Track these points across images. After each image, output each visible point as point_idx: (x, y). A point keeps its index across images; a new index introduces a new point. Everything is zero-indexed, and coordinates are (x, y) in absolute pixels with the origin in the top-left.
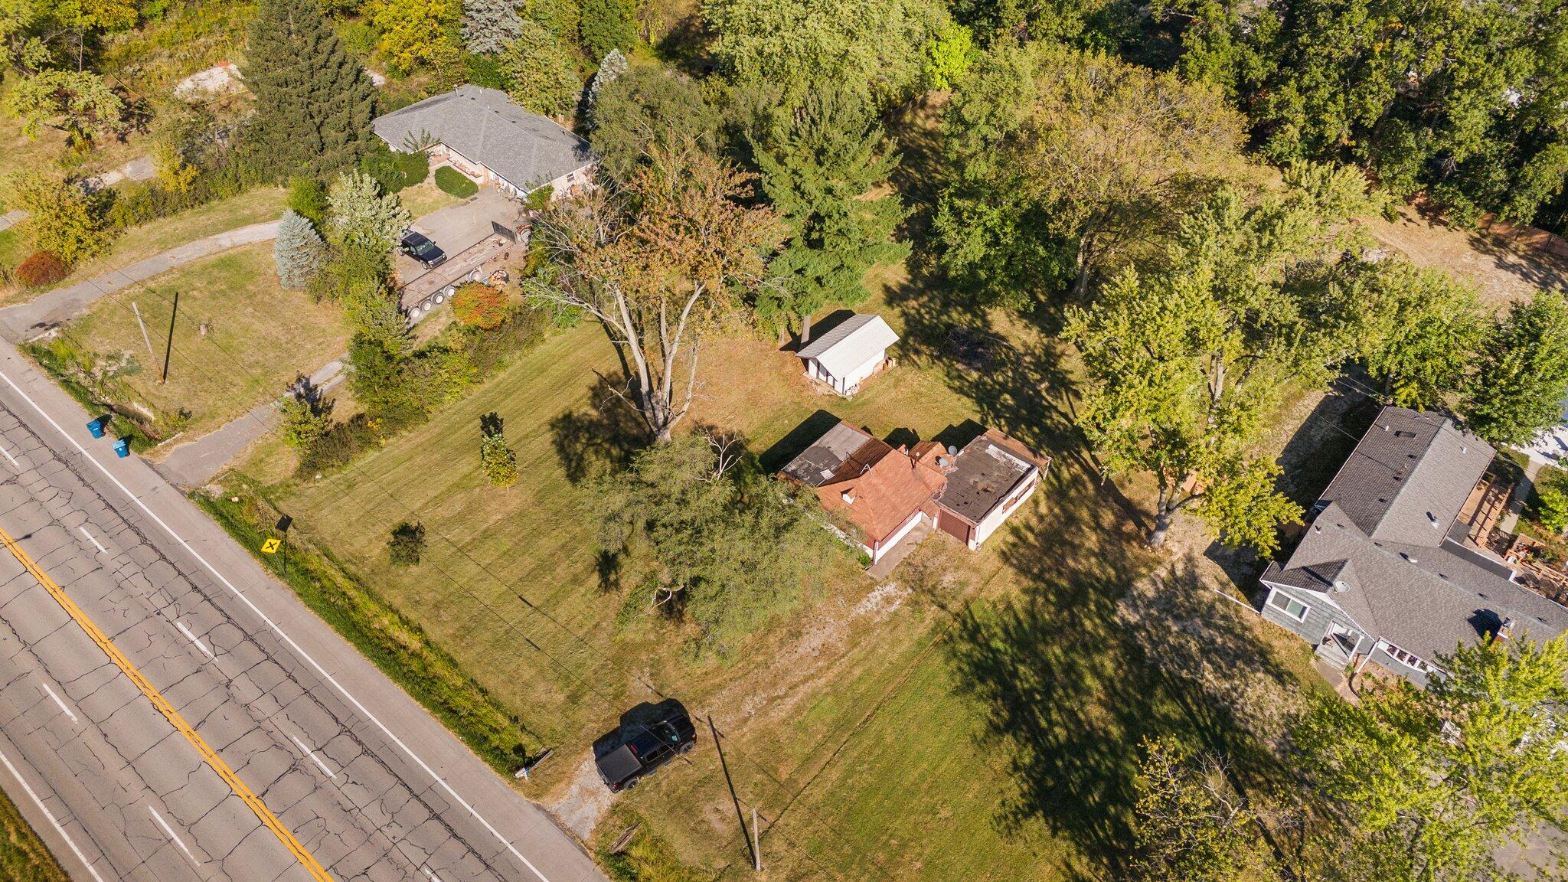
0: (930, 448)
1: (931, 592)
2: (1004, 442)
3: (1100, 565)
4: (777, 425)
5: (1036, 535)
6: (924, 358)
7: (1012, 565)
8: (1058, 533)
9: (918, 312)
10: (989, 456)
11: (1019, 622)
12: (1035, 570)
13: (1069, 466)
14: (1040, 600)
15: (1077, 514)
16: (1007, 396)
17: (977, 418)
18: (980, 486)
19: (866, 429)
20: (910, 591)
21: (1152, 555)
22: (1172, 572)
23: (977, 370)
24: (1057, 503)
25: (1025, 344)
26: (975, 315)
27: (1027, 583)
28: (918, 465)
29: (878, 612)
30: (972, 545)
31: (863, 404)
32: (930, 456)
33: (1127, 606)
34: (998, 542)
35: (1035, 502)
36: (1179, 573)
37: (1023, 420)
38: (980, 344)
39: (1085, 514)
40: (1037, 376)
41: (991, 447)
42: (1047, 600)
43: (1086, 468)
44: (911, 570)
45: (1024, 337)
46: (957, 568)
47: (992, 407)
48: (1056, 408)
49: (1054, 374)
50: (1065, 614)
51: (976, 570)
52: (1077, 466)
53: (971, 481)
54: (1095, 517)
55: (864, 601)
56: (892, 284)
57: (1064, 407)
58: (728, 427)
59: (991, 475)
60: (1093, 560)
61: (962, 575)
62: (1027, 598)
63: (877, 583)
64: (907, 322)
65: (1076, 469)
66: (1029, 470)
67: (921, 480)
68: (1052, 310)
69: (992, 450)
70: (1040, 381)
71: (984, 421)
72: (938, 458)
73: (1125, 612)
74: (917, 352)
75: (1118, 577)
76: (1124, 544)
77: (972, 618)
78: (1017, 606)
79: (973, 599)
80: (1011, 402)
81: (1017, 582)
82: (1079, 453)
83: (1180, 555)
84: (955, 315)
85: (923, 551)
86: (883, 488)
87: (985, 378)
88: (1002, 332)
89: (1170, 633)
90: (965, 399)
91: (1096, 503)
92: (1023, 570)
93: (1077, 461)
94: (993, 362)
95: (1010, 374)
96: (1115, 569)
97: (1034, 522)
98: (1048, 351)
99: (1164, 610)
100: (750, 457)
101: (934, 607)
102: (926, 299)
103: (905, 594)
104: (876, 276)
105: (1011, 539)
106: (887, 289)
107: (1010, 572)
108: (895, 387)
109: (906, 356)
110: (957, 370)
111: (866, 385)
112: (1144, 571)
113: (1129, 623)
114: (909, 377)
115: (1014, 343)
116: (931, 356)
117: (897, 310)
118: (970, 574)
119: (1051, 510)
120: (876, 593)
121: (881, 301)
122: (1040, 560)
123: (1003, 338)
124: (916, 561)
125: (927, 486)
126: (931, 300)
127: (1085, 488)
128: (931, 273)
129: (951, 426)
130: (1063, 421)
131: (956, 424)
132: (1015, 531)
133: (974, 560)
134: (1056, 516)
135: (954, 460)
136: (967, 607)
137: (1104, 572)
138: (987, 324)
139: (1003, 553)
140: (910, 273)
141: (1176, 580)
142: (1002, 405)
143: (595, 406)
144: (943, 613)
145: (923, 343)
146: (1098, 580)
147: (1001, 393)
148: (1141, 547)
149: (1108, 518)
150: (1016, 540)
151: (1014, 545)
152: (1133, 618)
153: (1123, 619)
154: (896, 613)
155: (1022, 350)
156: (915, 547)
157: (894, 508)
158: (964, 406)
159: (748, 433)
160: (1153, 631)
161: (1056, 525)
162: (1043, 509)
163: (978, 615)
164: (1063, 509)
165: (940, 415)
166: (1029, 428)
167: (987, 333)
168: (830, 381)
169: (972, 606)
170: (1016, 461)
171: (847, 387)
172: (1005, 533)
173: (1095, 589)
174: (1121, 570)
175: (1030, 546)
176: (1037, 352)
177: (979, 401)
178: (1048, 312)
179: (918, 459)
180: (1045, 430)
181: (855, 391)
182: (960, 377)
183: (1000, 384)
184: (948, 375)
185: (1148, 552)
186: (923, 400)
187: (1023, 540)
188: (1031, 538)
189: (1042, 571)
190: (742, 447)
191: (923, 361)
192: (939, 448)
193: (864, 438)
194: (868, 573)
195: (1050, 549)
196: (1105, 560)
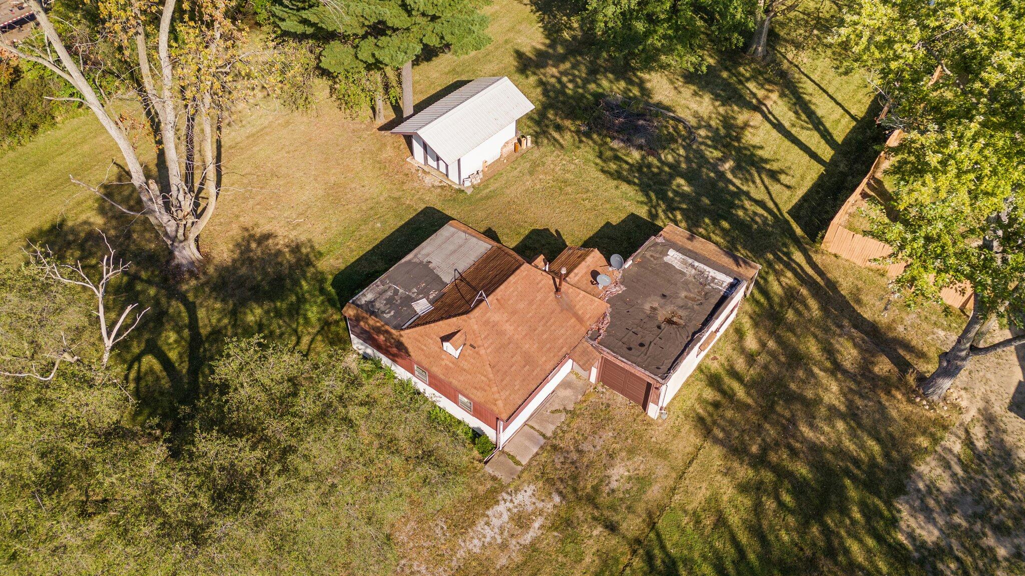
0: (582, 258)
1: (591, 500)
2: (689, 245)
3: (853, 436)
4: (365, 230)
5: (749, 386)
6: (568, 135)
7: (716, 441)
8: (779, 382)
9: (559, 81)
10: (668, 266)
11: (740, 551)
12: (754, 449)
13: (778, 274)
14: (770, 504)
15: (802, 347)
16: (681, 181)
17: (642, 212)
18: (662, 315)
19: (490, 234)
20: (557, 499)
21: (931, 414)
22: (969, 442)
23: (640, 147)
24: (772, 333)
25: (696, 115)
26: (630, 82)
27: (744, 472)
28: (564, 286)
29: (504, 546)
30: (653, 411)
31: (488, 197)
32: (582, 271)
33: (914, 511)
34: (691, 401)
35: (739, 332)
36: (981, 444)
37: (707, 212)
38: (641, 116)
39: (813, 348)
40: (717, 154)
41: (671, 252)
42: (781, 504)
43: (804, 279)
44: (558, 459)
45: (694, 106)
46: (631, 452)
47: (662, 196)
48: (747, 194)
49: (739, 150)
50: (815, 530)
51: (662, 454)
52: (789, 274)
53: (647, 307)
54: (830, 351)
55: (481, 523)
56: (527, 50)
57: (758, 193)
58: (293, 235)
59: (676, 296)
60: (840, 425)
61: (640, 463)
62: (748, 502)
63: (503, 488)
64: (545, 93)
65: (789, 278)
66: (733, 287)
67: (569, 309)
68: (725, 74)
69: (673, 257)
70: (723, 160)
71: (654, 216)
72: (595, 274)
73: (913, 523)
74: (559, 128)
75: (887, 455)
76: (883, 398)
77: (663, 547)
78: (734, 520)
79: (662, 509)
80: (687, 188)
81: (728, 472)
82: (788, 255)
83: (973, 412)
84: (605, 83)
85: (576, 423)
86: (509, 328)
87: (651, 159)
88: (666, 102)
89: (995, 559)
90: (624, 187)
91: (826, 330)
92: (736, 451)
93: (788, 266)
94: (659, 138)
95: (682, 152)
96: (878, 440)
97: (740, 364)
98: (727, 122)
99: (975, 516)
100: (320, 279)
101: (598, 530)
102: (568, 65)
103: (549, 507)
104: (506, 42)
105: (710, 394)
106: (519, 55)
107: (714, 454)
108: (531, 173)
109: (544, 133)
110: (612, 149)
111: (493, 172)
112: (924, 442)
113: (923, 544)
114: (549, 160)
115: (681, 113)
116: (578, 132)
117: (532, 79)
118: (652, 461)
119: (763, 345)
120: (501, 508)
121: (513, 69)
122: (759, 429)
123: (668, 109)
124: (566, 443)
125: (580, 320)
126: (574, 67)
127: (807, 307)
128: (574, 38)
129: (608, 224)
130: (760, 211)
131: (615, 220)
132: (714, 381)
133: (658, 435)
134: (772, 354)
135: (618, 275)
136: (652, 526)
137: (862, 447)
138: (646, 92)
139: (701, 420)
140: (547, 37)
141: (979, 457)
142: (676, 193)
143: (102, 211)
144: (614, 541)
145: (567, 117)
146: (856, 462)
147: (672, 177)
148: (910, 401)
149: (849, 354)
150: (719, 397)
151: (716, 405)
152: (930, 534)
153: (911, 536)
154: (533, 547)
155: (693, 122)
156: (563, 417)
157: (528, 360)
158: (624, 196)
159: (320, 242)
160: (968, 560)
161: (774, 368)
162: (751, 343)
163: (672, 539)
164: (780, 341)
165: (594, 209)
166: (716, 223)
167: (647, 104)
168: (443, 168)
169: (661, 524)
170: (712, 273)
171: (464, 175)
172: (700, 385)
173: (854, 479)
174: (889, 443)
175: (741, 407)
176: (713, 123)
177: (644, 188)
178: (719, 77)
179: (563, 278)
180: (738, 224)
181: (477, 181)
182: (617, 158)
183: (670, 166)
184: (600, 155)
185: (922, 410)
186: (569, 189)
187: (728, 395)
188: (740, 392)
189: (765, 449)
190: (309, 263)
191: (567, 139)
192: (595, 258)
193: (483, 246)
194: (489, 469)
195: (771, 408)
196: (860, 425)
